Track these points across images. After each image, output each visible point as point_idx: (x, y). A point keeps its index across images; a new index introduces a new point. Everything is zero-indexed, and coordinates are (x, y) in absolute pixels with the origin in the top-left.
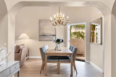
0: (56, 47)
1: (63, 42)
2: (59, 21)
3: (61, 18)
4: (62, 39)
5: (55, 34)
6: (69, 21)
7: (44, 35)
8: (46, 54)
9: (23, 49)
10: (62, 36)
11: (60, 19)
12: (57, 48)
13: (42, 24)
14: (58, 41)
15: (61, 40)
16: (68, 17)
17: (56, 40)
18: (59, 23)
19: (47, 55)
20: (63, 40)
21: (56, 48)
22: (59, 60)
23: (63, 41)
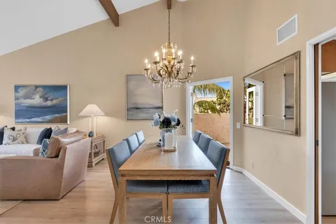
0: (160, 140)
1: (181, 125)
2: (169, 69)
3: (173, 61)
4: (176, 117)
5: (160, 105)
6: (195, 69)
7: (138, 108)
8: (123, 175)
9: (68, 146)
10: (177, 110)
11: (172, 63)
12: (164, 141)
13: (132, 84)
14: (166, 123)
15: (174, 120)
16: (192, 58)
17: (161, 120)
18: (170, 74)
19: (125, 178)
20: (178, 120)
21: (162, 143)
22: (170, 190)
23: (179, 123)
